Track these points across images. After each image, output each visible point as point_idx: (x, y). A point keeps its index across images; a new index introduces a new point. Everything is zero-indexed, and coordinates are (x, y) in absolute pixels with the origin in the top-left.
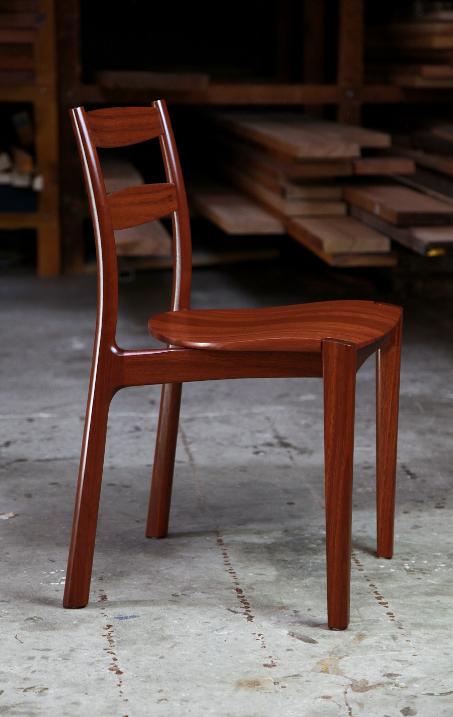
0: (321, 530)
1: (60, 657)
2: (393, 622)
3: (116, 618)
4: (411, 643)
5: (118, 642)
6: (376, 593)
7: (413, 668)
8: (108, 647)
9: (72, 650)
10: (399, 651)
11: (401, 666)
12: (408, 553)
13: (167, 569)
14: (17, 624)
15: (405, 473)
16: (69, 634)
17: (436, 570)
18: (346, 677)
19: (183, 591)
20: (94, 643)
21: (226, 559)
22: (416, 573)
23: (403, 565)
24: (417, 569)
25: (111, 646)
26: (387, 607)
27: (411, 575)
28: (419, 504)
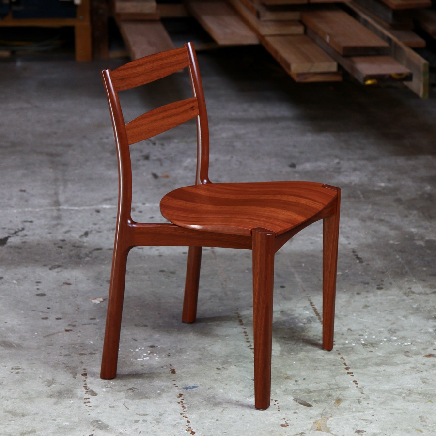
0: (305, 310)
1: (154, 420)
2: (357, 389)
3: (184, 388)
4: (370, 406)
5: (189, 408)
6: (345, 364)
7: (373, 426)
8: (182, 412)
9: (161, 415)
10: (363, 412)
11: (365, 424)
12: (363, 330)
13: (210, 346)
14: (122, 393)
15: (355, 257)
16: (157, 401)
17: (381, 344)
18: (332, 433)
19: (223, 364)
20: (173, 409)
21: (247, 337)
22: (368, 346)
23: (360, 340)
24: (369, 343)
25: (184, 411)
26: (353, 376)
27: (365, 349)
28: (366, 286)
